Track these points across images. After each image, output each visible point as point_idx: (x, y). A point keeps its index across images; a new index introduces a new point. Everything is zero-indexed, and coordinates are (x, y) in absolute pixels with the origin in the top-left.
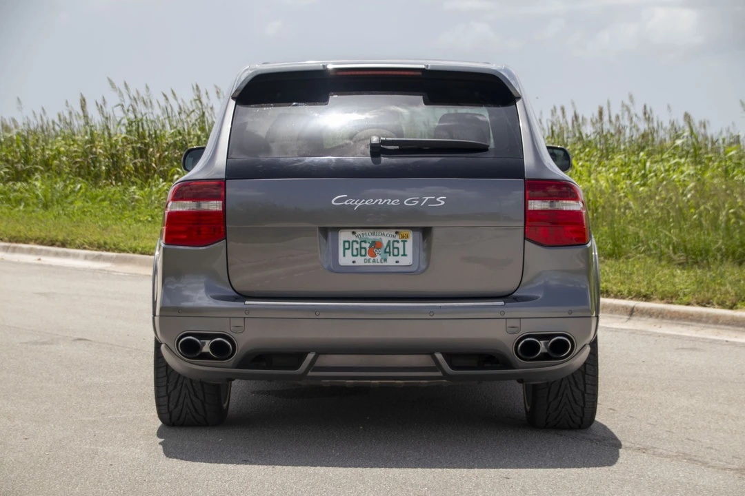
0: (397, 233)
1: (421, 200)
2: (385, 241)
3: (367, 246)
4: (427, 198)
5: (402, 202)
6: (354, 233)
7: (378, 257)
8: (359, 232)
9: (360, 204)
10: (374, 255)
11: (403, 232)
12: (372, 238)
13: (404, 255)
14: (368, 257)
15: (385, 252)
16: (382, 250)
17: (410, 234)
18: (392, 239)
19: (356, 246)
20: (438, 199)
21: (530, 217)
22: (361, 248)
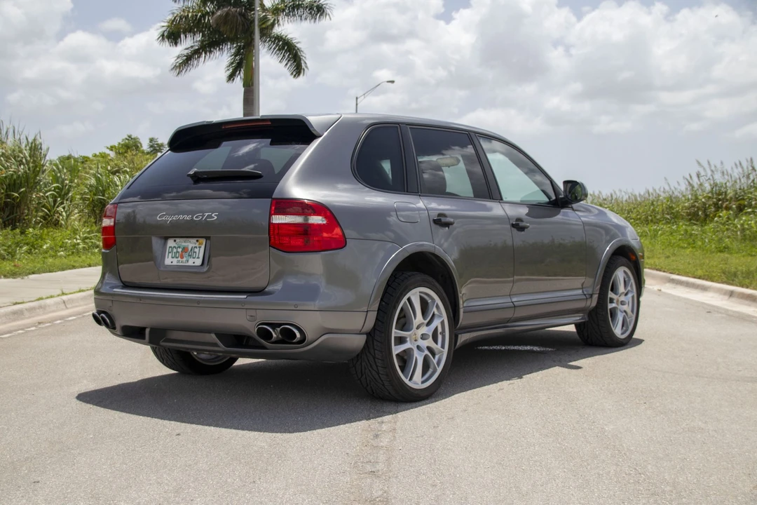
0: (197, 241)
1: (203, 216)
2: (190, 247)
3: (180, 250)
4: (207, 214)
5: (192, 217)
6: (175, 241)
7: (185, 259)
8: (178, 240)
9: (171, 219)
10: (182, 257)
11: (201, 240)
12: (184, 244)
13: (198, 258)
14: (179, 259)
15: (189, 255)
16: (187, 254)
17: (204, 241)
18: (194, 245)
19: (175, 250)
20: (213, 215)
21: (273, 228)
22: (177, 252)
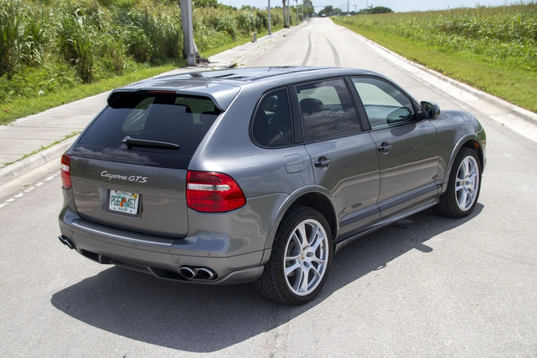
0: (133, 194)
1: (136, 178)
2: (128, 198)
3: (120, 200)
4: (139, 177)
5: (128, 178)
6: (116, 192)
7: (124, 208)
8: (118, 191)
9: (111, 177)
10: (122, 206)
11: (135, 194)
12: (123, 195)
13: (134, 208)
14: (120, 206)
15: (127, 205)
16: (126, 203)
17: (137, 195)
18: (131, 198)
20: (143, 179)
21: (191, 194)
22: (118, 201)
